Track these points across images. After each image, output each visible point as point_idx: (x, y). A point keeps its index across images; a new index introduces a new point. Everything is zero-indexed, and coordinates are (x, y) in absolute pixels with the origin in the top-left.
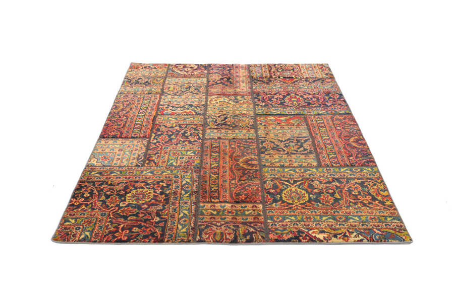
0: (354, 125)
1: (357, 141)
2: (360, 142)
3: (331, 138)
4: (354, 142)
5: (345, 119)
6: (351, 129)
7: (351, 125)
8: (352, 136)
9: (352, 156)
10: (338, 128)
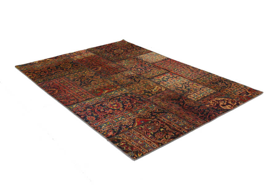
0: (61, 100)
1: (54, 91)
2: (52, 92)
3: (69, 89)
4: (55, 91)
5: (69, 102)
6: (61, 96)
7: (63, 99)
8: (58, 93)
9: (52, 84)
10: (69, 95)
